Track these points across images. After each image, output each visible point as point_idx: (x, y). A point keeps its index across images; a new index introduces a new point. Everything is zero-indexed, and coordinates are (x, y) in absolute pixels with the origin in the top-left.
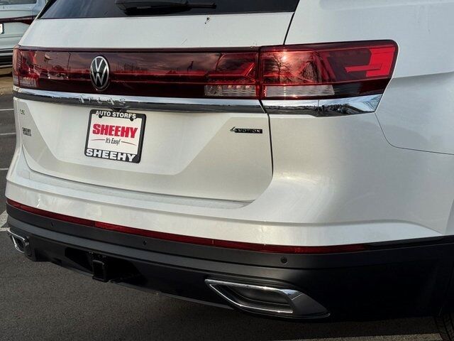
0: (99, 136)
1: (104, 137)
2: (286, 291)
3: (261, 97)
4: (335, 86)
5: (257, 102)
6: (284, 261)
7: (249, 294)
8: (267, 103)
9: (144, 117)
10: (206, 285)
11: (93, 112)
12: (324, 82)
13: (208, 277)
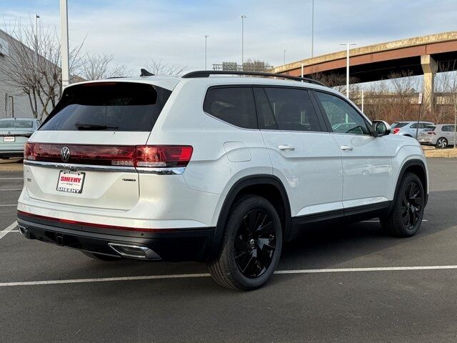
0: (63, 182)
1: (66, 182)
2: (143, 248)
3: (135, 166)
4: (166, 163)
5: (134, 168)
6: (142, 235)
7: (127, 250)
8: (137, 168)
9: (84, 174)
10: (108, 246)
11: (61, 171)
12: (162, 161)
13: (109, 242)
